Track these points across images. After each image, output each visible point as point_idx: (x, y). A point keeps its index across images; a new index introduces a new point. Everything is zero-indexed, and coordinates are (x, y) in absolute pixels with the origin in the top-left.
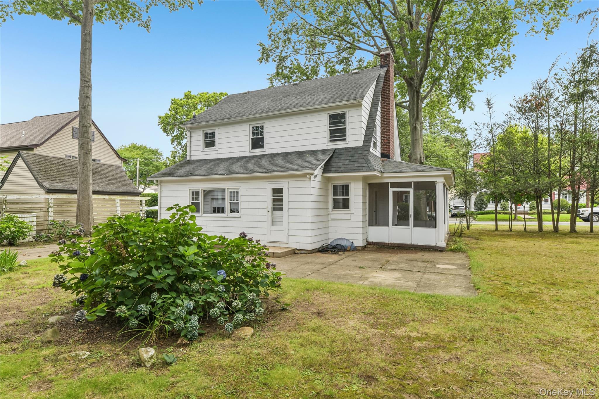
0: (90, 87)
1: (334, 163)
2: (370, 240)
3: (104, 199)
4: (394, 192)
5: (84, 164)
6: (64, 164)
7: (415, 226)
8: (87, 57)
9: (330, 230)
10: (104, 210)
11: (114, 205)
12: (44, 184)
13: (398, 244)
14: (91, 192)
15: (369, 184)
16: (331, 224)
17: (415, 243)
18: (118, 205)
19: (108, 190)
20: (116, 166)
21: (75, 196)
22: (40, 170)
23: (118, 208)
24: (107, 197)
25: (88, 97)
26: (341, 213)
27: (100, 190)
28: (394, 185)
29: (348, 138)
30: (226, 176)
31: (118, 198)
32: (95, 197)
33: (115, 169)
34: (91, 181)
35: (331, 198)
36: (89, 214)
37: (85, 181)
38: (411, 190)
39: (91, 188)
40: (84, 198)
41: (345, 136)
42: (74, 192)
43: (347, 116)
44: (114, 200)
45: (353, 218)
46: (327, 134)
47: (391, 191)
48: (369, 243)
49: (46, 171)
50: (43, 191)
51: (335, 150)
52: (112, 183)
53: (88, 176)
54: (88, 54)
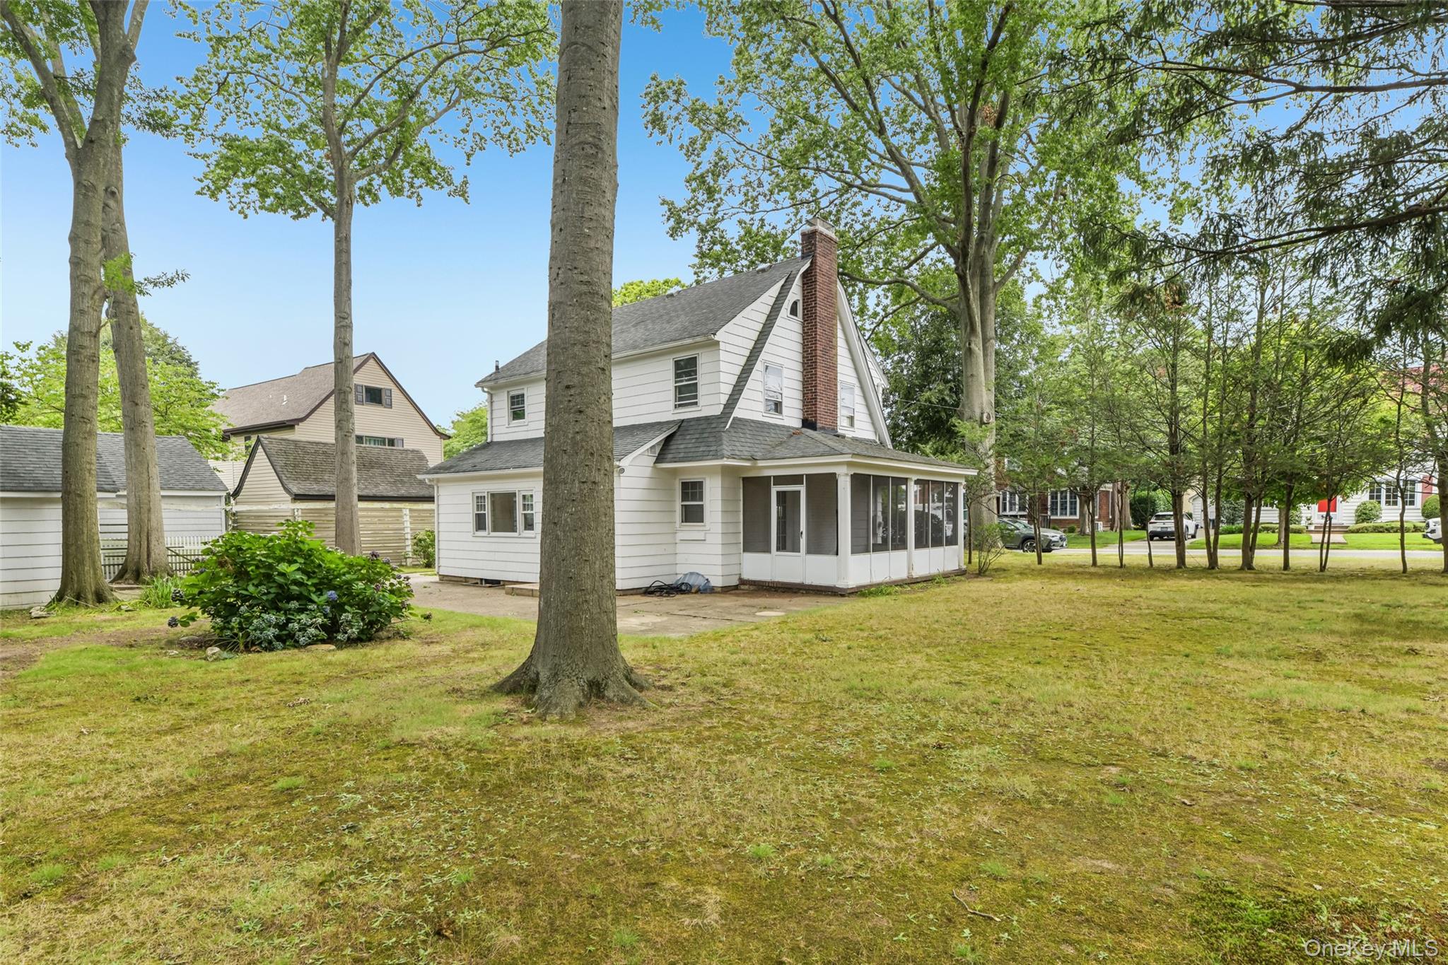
0: (350, 326)
1: (674, 446)
2: (745, 577)
3: (383, 509)
4: (778, 493)
5: (343, 454)
6: (324, 453)
7: (809, 552)
8: (344, 277)
9: (679, 559)
10: (382, 526)
11: (399, 519)
12: (290, 486)
13: (783, 583)
14: (356, 498)
15: (744, 479)
16: (681, 548)
17: (808, 582)
18: (407, 518)
19: (391, 494)
20: (413, 451)
21: (332, 505)
22: (286, 465)
23: (407, 524)
24: (387, 505)
25: (346, 344)
26: (692, 530)
27: (378, 494)
28: (780, 480)
29: (702, 400)
30: (511, 471)
31: (406, 507)
32: (362, 505)
33: (410, 456)
34: (355, 481)
35: (678, 505)
36: (352, 533)
37: (345, 481)
38: (802, 489)
39: (356, 491)
40: (344, 508)
41: (696, 397)
42: (330, 498)
43: (699, 362)
44: (400, 510)
45: (709, 538)
46: (671, 395)
47: (774, 490)
48: (743, 582)
49: (295, 466)
50: (289, 498)
51: (683, 421)
52: (402, 482)
53: (349, 472)
54: (344, 272)
